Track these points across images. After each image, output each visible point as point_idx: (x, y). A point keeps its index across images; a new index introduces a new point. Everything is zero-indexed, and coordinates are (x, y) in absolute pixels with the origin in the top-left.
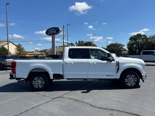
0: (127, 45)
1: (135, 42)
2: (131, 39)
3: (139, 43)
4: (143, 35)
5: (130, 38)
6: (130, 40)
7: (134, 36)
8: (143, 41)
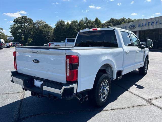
0: (11, 29)
1: (20, 25)
2: (16, 21)
3: (25, 28)
4: (28, 19)
5: (14, 20)
6: (15, 23)
7: (18, 18)
8: (30, 26)
